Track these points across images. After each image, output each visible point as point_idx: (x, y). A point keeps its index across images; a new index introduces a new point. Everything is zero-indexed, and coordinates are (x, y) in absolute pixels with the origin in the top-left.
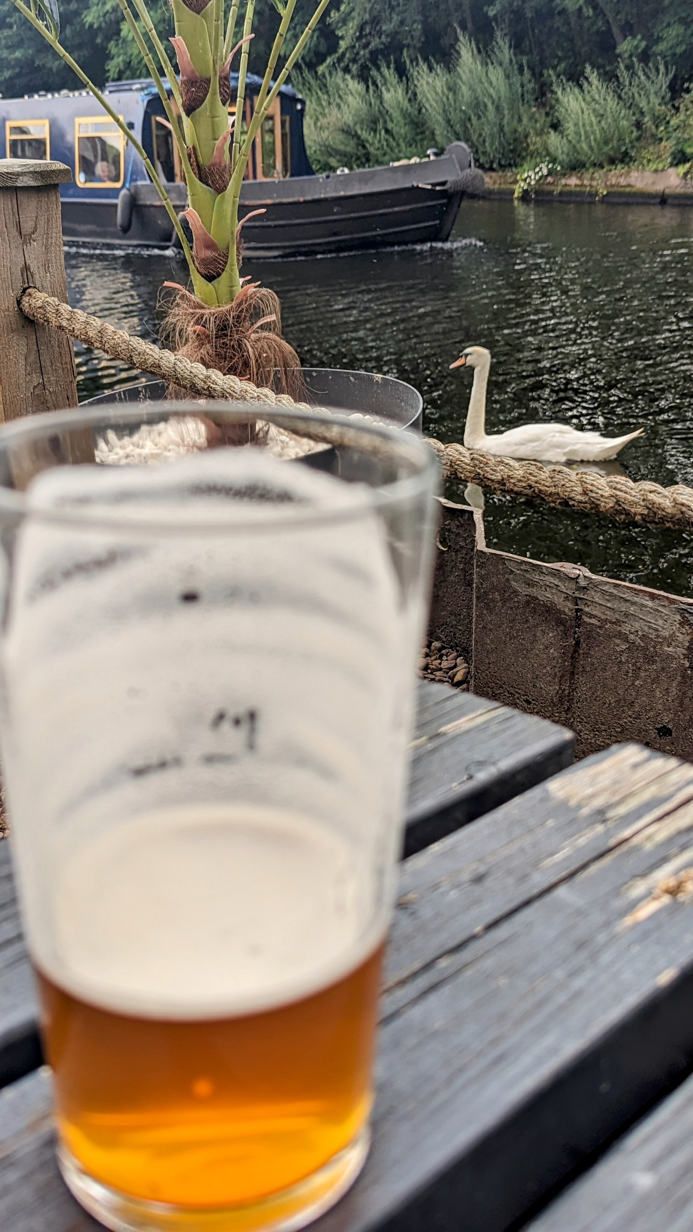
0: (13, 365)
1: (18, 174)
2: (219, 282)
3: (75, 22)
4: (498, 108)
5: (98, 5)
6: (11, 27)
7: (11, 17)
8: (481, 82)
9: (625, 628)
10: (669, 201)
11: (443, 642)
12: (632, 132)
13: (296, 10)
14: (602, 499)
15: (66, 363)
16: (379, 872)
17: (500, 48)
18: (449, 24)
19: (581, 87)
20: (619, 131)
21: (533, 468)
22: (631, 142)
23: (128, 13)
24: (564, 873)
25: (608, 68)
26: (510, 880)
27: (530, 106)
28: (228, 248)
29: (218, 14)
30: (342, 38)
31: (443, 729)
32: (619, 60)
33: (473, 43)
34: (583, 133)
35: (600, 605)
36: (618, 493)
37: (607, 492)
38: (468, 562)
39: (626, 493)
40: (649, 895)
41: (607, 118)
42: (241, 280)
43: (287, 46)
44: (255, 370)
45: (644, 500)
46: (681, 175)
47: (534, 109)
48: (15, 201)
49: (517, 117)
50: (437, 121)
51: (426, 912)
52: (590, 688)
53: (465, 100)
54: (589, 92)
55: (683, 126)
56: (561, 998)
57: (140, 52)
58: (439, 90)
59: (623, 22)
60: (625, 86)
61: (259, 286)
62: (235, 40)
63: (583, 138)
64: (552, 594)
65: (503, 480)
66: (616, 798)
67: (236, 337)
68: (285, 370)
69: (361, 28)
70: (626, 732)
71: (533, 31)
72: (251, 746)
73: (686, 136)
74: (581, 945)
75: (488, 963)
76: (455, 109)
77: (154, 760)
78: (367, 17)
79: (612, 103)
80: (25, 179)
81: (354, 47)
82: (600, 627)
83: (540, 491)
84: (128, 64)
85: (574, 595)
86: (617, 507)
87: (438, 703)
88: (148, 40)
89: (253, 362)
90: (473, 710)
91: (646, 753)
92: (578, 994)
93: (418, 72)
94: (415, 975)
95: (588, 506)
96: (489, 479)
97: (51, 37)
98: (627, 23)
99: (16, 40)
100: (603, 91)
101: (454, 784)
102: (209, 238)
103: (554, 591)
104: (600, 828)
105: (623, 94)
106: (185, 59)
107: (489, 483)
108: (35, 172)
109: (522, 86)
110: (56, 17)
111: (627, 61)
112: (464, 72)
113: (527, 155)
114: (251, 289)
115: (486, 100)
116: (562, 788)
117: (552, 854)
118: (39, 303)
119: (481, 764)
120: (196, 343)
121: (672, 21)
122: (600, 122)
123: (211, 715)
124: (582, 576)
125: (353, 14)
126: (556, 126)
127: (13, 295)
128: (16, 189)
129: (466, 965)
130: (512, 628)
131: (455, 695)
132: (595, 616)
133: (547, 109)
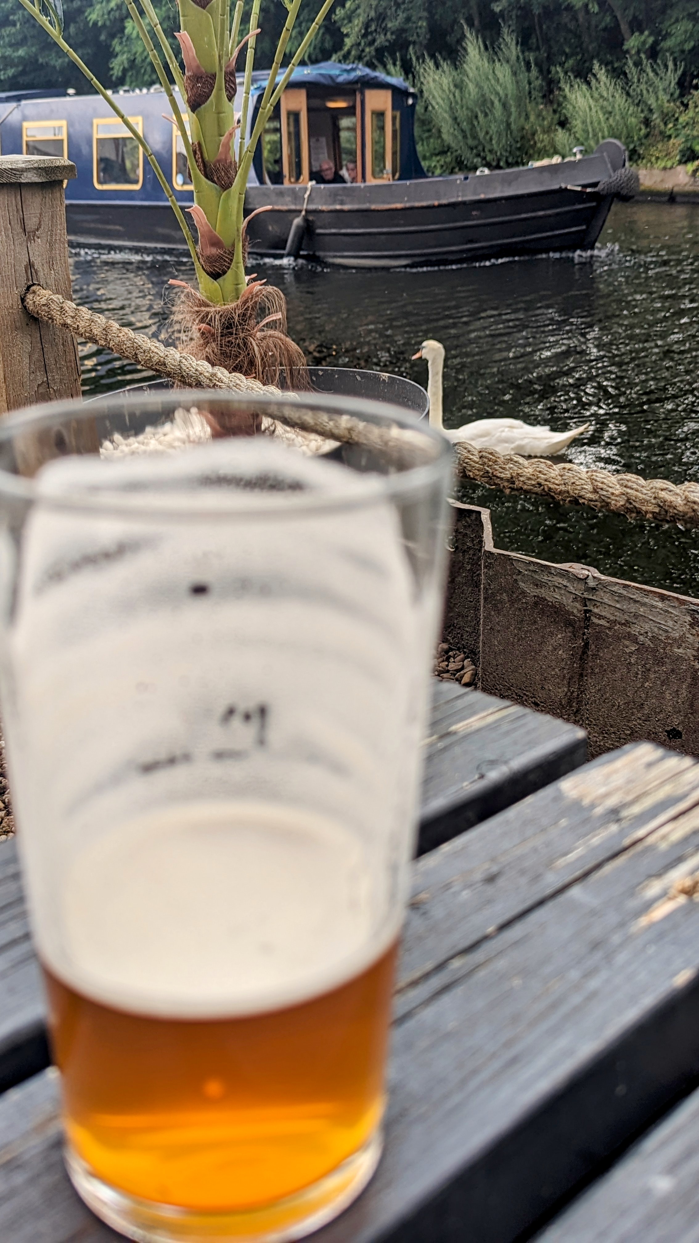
0: (17, 363)
1: (23, 170)
2: (224, 280)
3: (78, 19)
4: (505, 105)
5: (102, 2)
6: (14, 25)
7: (14, 14)
8: (488, 79)
9: (635, 630)
10: (678, 199)
11: (451, 644)
12: (640, 129)
13: (302, 7)
14: (613, 498)
15: (70, 361)
16: (393, 869)
17: (506, 45)
18: (455, 21)
19: (588, 83)
20: (627, 127)
21: (543, 465)
22: (639, 139)
23: (132, 8)
24: (578, 873)
25: (616, 65)
26: (523, 881)
27: (537, 104)
28: (233, 245)
29: (224, 9)
30: (347, 35)
31: (453, 728)
32: (627, 56)
33: (480, 40)
34: (590, 130)
35: (610, 605)
36: (629, 491)
37: (618, 490)
38: (476, 564)
39: (637, 491)
40: (664, 895)
41: (615, 115)
42: (247, 278)
43: (293, 43)
44: (261, 369)
45: (655, 498)
46: (690, 172)
47: (541, 107)
48: (19, 197)
49: (524, 114)
50: (444, 118)
51: (438, 912)
52: (599, 690)
53: (472, 97)
54: (597, 89)
55: (691, 124)
56: (576, 999)
57: (144, 50)
58: (446, 87)
59: (630, 18)
60: (633, 83)
61: (264, 284)
62: (240, 38)
63: (591, 136)
64: (561, 595)
65: (512, 478)
66: (629, 798)
67: (242, 335)
68: (291, 370)
69: (367, 26)
70: (636, 734)
71: (541, 27)
72: (261, 742)
73: (695, 133)
74: (595, 946)
75: (501, 964)
76: (462, 107)
77: (163, 755)
78: (373, 14)
79: (620, 100)
80: (30, 175)
81: (359, 44)
82: (609, 628)
83: (550, 489)
84: (132, 62)
85: (583, 596)
86: (628, 505)
87: (448, 702)
88: (153, 36)
89: (258, 361)
90: (484, 709)
91: (660, 752)
92: (593, 996)
93: (425, 69)
94: (426, 976)
95: (599, 504)
96: (498, 477)
97: (55, 32)
98: (635, 18)
99: (19, 37)
100: (611, 88)
101: (465, 784)
102: (215, 235)
103: (563, 592)
104: (614, 828)
105: (631, 91)
106: (190, 54)
107: (497, 481)
108: (40, 168)
109: (530, 83)
110: (60, 12)
111: (635, 58)
112: (471, 69)
113: (534, 152)
114: (257, 287)
115: (493, 97)
116: (575, 787)
117: (565, 854)
118: (43, 301)
119: (493, 763)
120: (202, 342)
121: (681, 16)
122: (607, 119)
123: (220, 709)
124: (591, 576)
125: (358, 11)
126: (563, 124)
127: (16, 292)
128: (20, 185)
129: (477, 967)
130: (520, 629)
131: (465, 694)
132: (604, 618)
133: (555, 106)
